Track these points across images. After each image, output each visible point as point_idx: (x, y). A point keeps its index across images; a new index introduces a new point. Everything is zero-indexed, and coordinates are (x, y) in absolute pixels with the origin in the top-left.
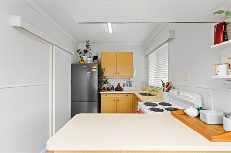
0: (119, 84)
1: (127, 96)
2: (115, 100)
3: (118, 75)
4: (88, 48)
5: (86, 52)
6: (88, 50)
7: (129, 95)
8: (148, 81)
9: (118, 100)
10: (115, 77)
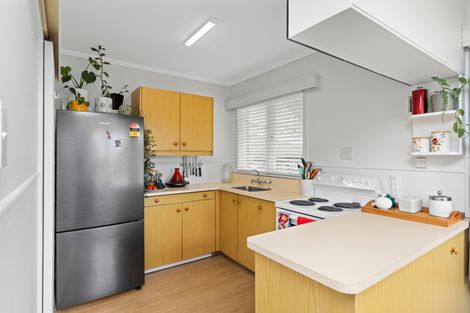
0: (177, 170)
1: (205, 196)
2: (178, 211)
3: (183, 148)
4: (97, 67)
5: (89, 78)
6: (97, 73)
7: (210, 195)
8: (236, 162)
9: (187, 210)
10: (169, 154)
